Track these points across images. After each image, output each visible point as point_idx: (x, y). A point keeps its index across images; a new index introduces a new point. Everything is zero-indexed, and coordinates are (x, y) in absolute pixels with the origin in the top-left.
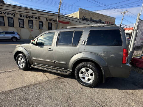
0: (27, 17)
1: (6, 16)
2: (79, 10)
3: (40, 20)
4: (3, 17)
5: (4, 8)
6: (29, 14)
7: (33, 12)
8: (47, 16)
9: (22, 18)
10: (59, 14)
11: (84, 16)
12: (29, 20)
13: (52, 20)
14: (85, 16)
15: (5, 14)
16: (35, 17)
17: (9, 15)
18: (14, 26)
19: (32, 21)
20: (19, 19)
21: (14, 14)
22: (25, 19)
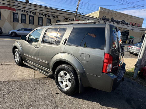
0: (45, 15)
1: (27, 14)
2: (99, 9)
3: (57, 19)
4: (25, 15)
5: (27, 7)
6: (48, 12)
7: (52, 10)
8: (65, 15)
9: (42, 16)
10: (76, 14)
11: (104, 16)
12: (47, 19)
13: (69, 19)
14: (106, 16)
15: (27, 12)
16: (53, 15)
17: (30, 13)
18: (33, 24)
19: (50, 19)
20: (39, 17)
21: (34, 13)
22: (44, 17)
